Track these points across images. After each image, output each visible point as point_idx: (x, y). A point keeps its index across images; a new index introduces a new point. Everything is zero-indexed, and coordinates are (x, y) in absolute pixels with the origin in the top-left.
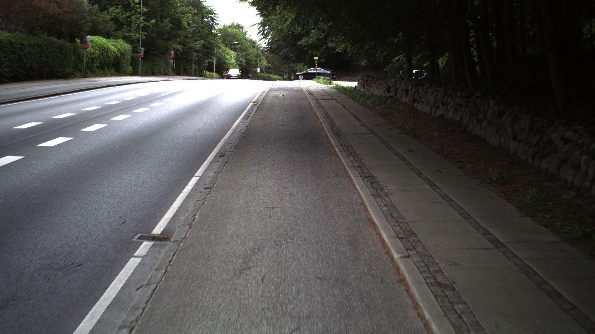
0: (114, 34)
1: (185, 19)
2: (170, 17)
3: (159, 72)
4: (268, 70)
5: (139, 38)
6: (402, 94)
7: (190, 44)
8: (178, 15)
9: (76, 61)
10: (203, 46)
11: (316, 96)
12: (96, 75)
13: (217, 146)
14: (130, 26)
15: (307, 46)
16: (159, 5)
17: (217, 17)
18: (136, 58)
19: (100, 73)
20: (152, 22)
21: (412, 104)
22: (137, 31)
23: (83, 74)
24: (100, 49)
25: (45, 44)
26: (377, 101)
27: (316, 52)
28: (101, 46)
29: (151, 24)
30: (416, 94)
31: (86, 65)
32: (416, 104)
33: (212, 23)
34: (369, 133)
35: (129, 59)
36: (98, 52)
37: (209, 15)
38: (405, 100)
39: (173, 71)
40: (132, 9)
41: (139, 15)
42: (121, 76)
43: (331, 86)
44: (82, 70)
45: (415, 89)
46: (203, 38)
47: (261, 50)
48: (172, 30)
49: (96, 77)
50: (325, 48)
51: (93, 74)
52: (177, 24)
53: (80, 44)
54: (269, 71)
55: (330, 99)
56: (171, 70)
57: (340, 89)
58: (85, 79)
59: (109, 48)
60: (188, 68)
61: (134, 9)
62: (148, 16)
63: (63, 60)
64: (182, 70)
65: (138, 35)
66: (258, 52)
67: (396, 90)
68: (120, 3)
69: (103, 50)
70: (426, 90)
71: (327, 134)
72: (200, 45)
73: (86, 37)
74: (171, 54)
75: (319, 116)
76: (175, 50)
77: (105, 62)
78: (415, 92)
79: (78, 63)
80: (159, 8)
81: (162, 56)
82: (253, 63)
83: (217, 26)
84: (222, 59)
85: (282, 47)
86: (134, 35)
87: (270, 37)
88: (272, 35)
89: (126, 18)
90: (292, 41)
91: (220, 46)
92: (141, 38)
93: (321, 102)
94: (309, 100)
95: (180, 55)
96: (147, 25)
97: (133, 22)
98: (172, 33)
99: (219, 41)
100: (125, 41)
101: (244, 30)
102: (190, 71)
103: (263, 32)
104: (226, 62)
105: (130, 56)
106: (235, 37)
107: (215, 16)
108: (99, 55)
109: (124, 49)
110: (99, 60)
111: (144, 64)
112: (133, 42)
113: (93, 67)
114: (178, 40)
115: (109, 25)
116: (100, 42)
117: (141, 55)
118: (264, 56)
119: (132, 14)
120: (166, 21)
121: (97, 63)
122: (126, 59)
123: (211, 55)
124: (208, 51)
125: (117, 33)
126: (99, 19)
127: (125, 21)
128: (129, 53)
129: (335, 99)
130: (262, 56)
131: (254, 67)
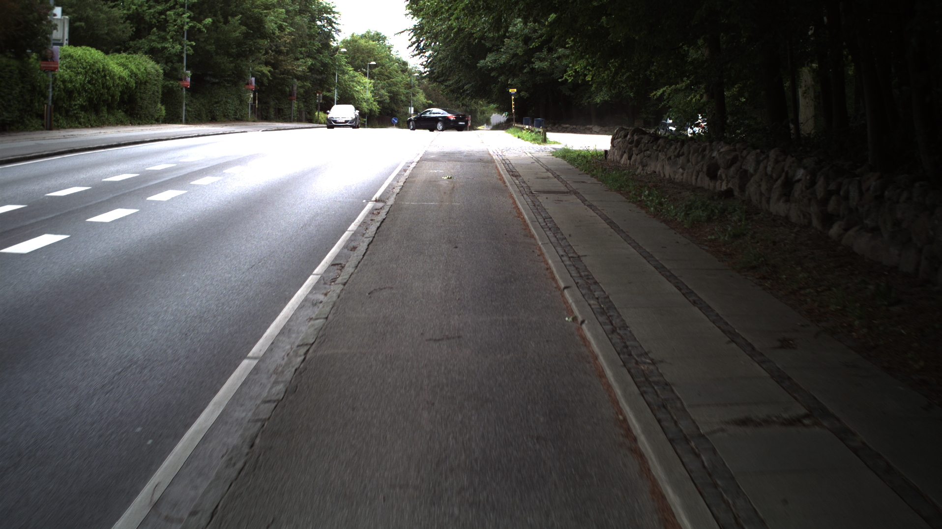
0: (133, 45)
1: (272, 18)
2: (241, 13)
5: (182, 52)
6: (769, 190)
7: (285, 64)
8: (256, 10)
9: (27, 97)
10: (311, 69)
12: (80, 123)
14: (165, 31)
17: (338, 18)
18: (175, 89)
19: (89, 120)
20: (206, 23)
21: (818, 226)
22: (175, 40)
23: (46, 122)
24: (86, 72)
27: (513, 80)
28: (90, 66)
29: (204, 26)
31: (53, 104)
32: (836, 229)
33: (329, 30)
35: (158, 92)
36: (81, 77)
37: (325, 15)
39: (253, 113)
41: (181, 9)
42: (139, 124)
44: (43, 114)
45: (827, 183)
46: (311, 54)
47: (416, 76)
48: (245, 38)
49: (77, 127)
50: (528, 72)
51: (72, 122)
52: (256, 27)
53: (37, 62)
55: (563, 193)
56: (250, 112)
58: (51, 132)
59: (109, 70)
60: (285, 108)
62: (198, 11)
64: (272, 112)
65: (178, 47)
66: (411, 80)
67: (744, 176)
69: (93, 73)
72: (306, 66)
73: (47, 50)
74: (250, 82)
76: (258, 76)
77: (100, 98)
78: (829, 193)
79: (32, 100)
81: (230, 87)
82: (403, 98)
83: (338, 34)
84: (349, 91)
85: (451, 71)
86: (171, 47)
87: (430, 52)
88: (432, 49)
89: (157, 14)
90: (468, 60)
91: (346, 69)
92: (185, 52)
93: (541, 201)
94: (513, 192)
95: (267, 85)
96: (197, 27)
97: (171, 23)
98: (245, 44)
99: (344, 61)
100: (150, 57)
101: (387, 43)
102: (289, 113)
103: (418, 44)
104: (356, 97)
105: (160, 86)
106: (372, 53)
107: (334, 17)
108: (84, 83)
109: (145, 71)
110: (84, 93)
111: (191, 101)
112: (168, 60)
113: (72, 107)
114: (262, 57)
115: (121, 26)
116: (88, 58)
117: (185, 83)
118: (421, 87)
119: (168, 8)
120: (233, 21)
121: (81, 100)
122: (149, 91)
123: (328, 84)
124: (322, 78)
125: (135, 42)
126: (99, 16)
127: (154, 20)
128: (156, 80)
129: (576, 193)
130: (417, 86)
131: (403, 106)
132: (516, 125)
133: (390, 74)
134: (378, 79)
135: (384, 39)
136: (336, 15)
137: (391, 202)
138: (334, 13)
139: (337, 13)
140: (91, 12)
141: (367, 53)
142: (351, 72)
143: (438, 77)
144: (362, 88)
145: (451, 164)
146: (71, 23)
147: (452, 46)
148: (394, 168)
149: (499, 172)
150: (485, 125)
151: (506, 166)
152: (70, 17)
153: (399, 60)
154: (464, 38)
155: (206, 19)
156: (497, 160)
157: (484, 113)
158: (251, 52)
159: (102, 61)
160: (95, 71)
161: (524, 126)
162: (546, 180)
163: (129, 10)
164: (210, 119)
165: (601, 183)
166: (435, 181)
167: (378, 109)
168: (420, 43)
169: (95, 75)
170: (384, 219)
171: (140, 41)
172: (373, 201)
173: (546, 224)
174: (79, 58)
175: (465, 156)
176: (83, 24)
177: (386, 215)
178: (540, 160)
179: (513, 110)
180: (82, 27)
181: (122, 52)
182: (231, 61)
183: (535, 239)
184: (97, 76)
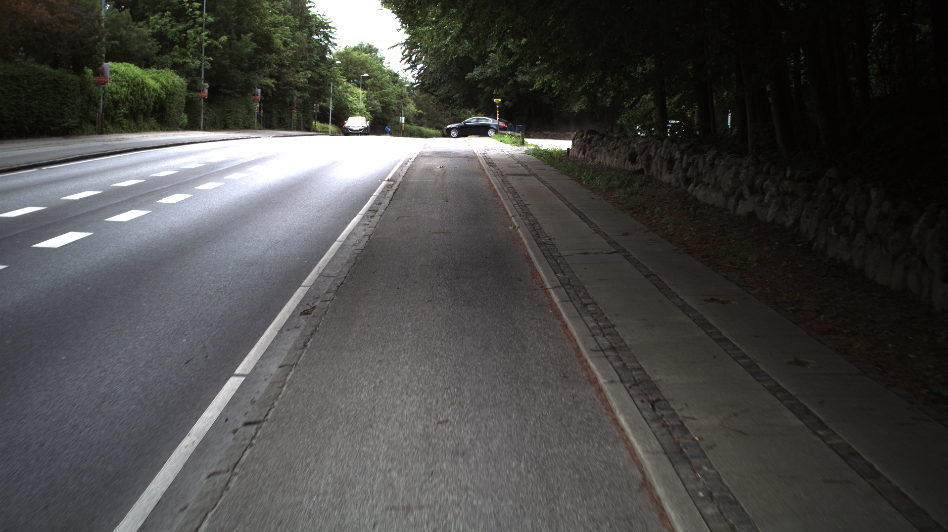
0: (157, 60)
1: (279, 35)
2: (252, 31)
3: (235, 124)
4: (418, 119)
5: (200, 67)
6: (661, 167)
7: (288, 77)
8: (266, 28)
9: (85, 106)
10: (310, 80)
11: (500, 168)
12: (123, 129)
13: (302, 282)
14: (185, 47)
15: (483, 80)
16: (234, 12)
17: (335, 33)
18: (194, 99)
19: (130, 126)
20: (222, 40)
21: (683, 187)
22: (196, 55)
23: (98, 128)
24: (129, 85)
25: (26, 76)
26: (614, 180)
27: (498, 91)
28: (132, 80)
29: (220, 43)
30: (691, 167)
31: (103, 112)
32: (691, 187)
33: (325, 44)
34: (614, 252)
35: (182, 102)
36: (125, 89)
37: (322, 30)
38: (666, 178)
39: (259, 121)
40: (189, 18)
41: (200, 28)
42: (168, 130)
43: (525, 148)
44: (96, 121)
45: (688, 158)
46: (310, 67)
47: (408, 87)
48: (256, 53)
49: (121, 132)
50: (512, 84)
51: (117, 128)
52: (265, 43)
53: (92, 76)
54: (419, 121)
55: (526, 175)
56: (256, 121)
57: (542, 154)
58: (102, 136)
59: (146, 83)
60: (286, 117)
61: (191, 18)
62: (215, 30)
63: (59, 103)
64: (275, 120)
65: (198, 62)
66: (402, 91)
67: (649, 159)
68: (168, 7)
69: (134, 86)
70: (711, 162)
71: (528, 254)
72: (306, 78)
73: (101, 65)
74: (256, 93)
75: (509, 212)
76: (263, 88)
77: (138, 107)
78: (689, 165)
79: (88, 109)
80: (235, 16)
81: (240, 97)
82: (394, 108)
83: (334, 48)
84: (343, 102)
85: (441, 83)
86: (192, 62)
87: (422, 65)
88: (424, 62)
89: (178, 33)
90: (457, 73)
91: (340, 80)
92: (204, 67)
93: (508, 179)
94: (489, 175)
95: (272, 96)
96: (214, 44)
97: (191, 40)
98: (256, 58)
99: (338, 73)
100: (175, 71)
101: (379, 55)
102: (290, 122)
103: (410, 58)
104: (349, 107)
105: (184, 97)
106: (365, 66)
107: (330, 32)
108: (127, 94)
109: (172, 84)
110: (127, 103)
111: (208, 111)
112: (190, 74)
113: (116, 115)
114: (267, 70)
115: (149, 44)
116: (128, 73)
117: (203, 95)
118: (412, 97)
119: (188, 27)
120: (245, 38)
121: (124, 109)
122: (176, 102)
124: (320, 89)
125: (161, 58)
126: (131, 35)
127: (176, 38)
128: (181, 92)
129: (535, 175)
130: (408, 97)
131: (395, 115)
133: (382, 85)
134: (371, 90)
135: (376, 51)
136: (333, 30)
137: (400, 180)
138: (330, 28)
139: (334, 28)
140: (124, 32)
141: (360, 65)
142: (345, 83)
143: (429, 88)
144: (355, 98)
145: (442, 159)
147: (442, 60)
148: (397, 162)
149: (480, 164)
153: (390, 72)
155: (222, 37)
156: (479, 156)
158: (262, 66)
159: (140, 75)
160: (135, 84)
161: (507, 132)
162: (516, 168)
163: (153, 29)
166: (430, 169)
167: (371, 118)
168: (412, 56)
170: (397, 189)
171: (164, 57)
172: (386, 181)
173: (509, 190)
174: (123, 73)
175: (454, 154)
178: (515, 156)
181: (153, 67)
182: (243, 74)
183: (499, 198)
184: (137, 88)
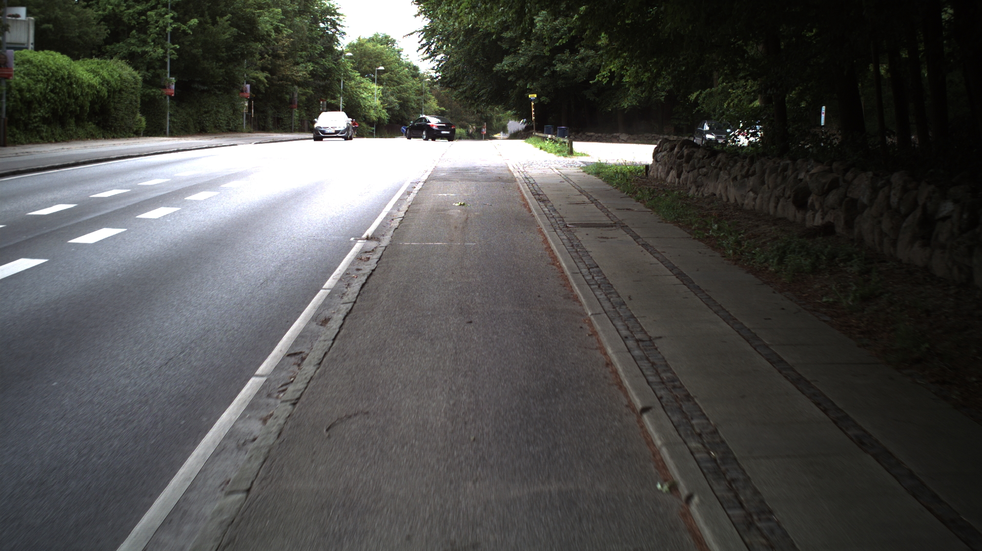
0: (110, 49)
1: (267, 18)
2: (231, 13)
5: (165, 57)
6: (895, 229)
7: (284, 70)
8: (248, 10)
10: (313, 74)
12: (42, 138)
14: (145, 33)
17: (343, 20)
18: (157, 97)
19: (53, 134)
20: (192, 24)
24: (48, 80)
28: (52, 73)
29: (189, 27)
31: (7, 117)
33: (333, 32)
35: (136, 101)
36: (41, 85)
37: (328, 17)
39: (249, 123)
41: (164, 9)
42: (114, 138)
46: (313, 59)
47: (429, 82)
48: (236, 40)
49: (38, 143)
50: (549, 75)
51: (32, 137)
52: (248, 28)
56: (245, 123)
58: (4, 148)
59: (76, 77)
60: (285, 117)
62: (183, 11)
64: (270, 121)
65: (160, 51)
66: (422, 86)
69: (57, 81)
72: (307, 71)
74: (244, 89)
76: (254, 83)
77: (65, 109)
81: (221, 94)
82: (414, 105)
83: (343, 38)
84: (355, 99)
85: (464, 76)
86: (153, 51)
87: (442, 55)
88: (444, 52)
89: (137, 15)
90: (483, 63)
91: (352, 75)
92: (169, 57)
93: (580, 238)
94: (542, 226)
95: (264, 92)
96: (182, 29)
97: (152, 24)
98: (236, 47)
99: (349, 66)
100: (127, 62)
101: (396, 47)
102: (290, 122)
103: (429, 47)
104: (362, 104)
105: (139, 95)
106: (381, 58)
107: (338, 19)
108: (46, 92)
109: (119, 78)
110: (46, 104)
111: (177, 111)
112: (150, 66)
113: (31, 120)
114: (258, 62)
115: (94, 28)
116: (50, 64)
117: (170, 92)
118: (433, 93)
119: (149, 8)
120: (222, 22)
121: (42, 111)
122: (125, 101)
123: (332, 91)
124: (326, 84)
125: (112, 46)
126: (69, 17)
127: (134, 22)
128: (133, 88)
129: (624, 227)
130: (428, 93)
131: (414, 113)
132: (536, 134)
133: (400, 80)
134: (387, 85)
135: (393, 42)
136: (341, 17)
137: (385, 241)
138: (338, 14)
139: (342, 15)
140: (60, 13)
141: (375, 57)
142: (358, 78)
143: (451, 82)
144: (370, 94)
145: (464, 185)
146: (37, 25)
147: (465, 48)
148: (396, 191)
149: (523, 195)
150: (502, 133)
151: (531, 186)
152: (35, 19)
153: (409, 64)
154: (479, 39)
155: (192, 20)
156: (519, 179)
157: (500, 120)
158: (243, 56)
159: (67, 67)
160: (58, 78)
161: (546, 135)
162: (582, 206)
163: (104, 10)
164: (199, 130)
165: (650, 210)
166: (444, 210)
167: (387, 116)
168: (431, 45)
169: (59, 82)
170: (373, 270)
171: (118, 45)
172: (363, 239)
173: (593, 277)
174: (39, 64)
175: (482, 173)
176: (51, 26)
177: (377, 262)
178: (570, 177)
179: (533, 118)
180: (50, 30)
181: (94, 56)
182: (221, 66)
183: (581, 305)
184: (61, 84)
